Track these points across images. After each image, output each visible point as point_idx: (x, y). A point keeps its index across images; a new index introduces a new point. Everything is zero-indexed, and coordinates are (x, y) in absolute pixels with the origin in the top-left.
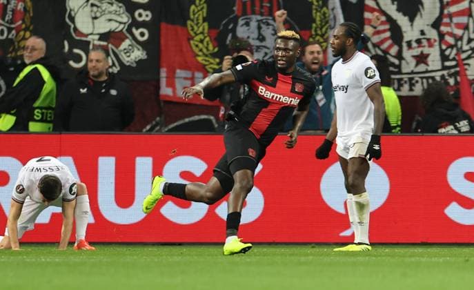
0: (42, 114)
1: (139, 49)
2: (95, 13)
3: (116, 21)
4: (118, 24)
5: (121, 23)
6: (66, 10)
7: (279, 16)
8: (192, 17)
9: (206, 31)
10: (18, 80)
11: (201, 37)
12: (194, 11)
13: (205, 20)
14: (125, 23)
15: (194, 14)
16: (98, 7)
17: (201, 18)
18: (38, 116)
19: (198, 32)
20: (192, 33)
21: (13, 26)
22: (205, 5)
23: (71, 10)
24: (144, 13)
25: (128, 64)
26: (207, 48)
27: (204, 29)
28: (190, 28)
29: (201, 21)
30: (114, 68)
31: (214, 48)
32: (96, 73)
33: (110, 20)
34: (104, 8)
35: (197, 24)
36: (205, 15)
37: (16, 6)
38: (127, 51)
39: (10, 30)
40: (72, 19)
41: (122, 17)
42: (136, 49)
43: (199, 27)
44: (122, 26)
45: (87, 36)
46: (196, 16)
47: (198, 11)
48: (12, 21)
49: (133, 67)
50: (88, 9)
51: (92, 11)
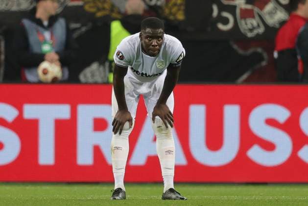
1: (281, 12)
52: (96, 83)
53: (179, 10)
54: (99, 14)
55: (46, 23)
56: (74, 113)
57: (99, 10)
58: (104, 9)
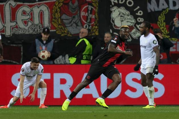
0: (86, 57)
1: (139, 33)
2: (122, 19)
3: (130, 22)
4: (131, 23)
5: (132, 23)
6: (111, 18)
7: (175, 20)
8: (159, 20)
9: (165, 25)
10: (77, 45)
11: (163, 27)
12: (160, 18)
13: (164, 21)
14: (133, 23)
15: (160, 19)
16: (123, 17)
17: (163, 20)
18: (84, 58)
19: (162, 26)
20: (159, 26)
21: (90, 24)
22: (164, 16)
23: (113, 18)
24: (141, 19)
25: (135, 38)
26: (165, 32)
27: (164, 25)
28: (158, 25)
29: (163, 22)
30: (129, 40)
31: (168, 32)
32: (107, 42)
33: (128, 22)
34: (125, 17)
35: (161, 23)
36: (164, 19)
37: (92, 17)
38: (134, 33)
39: (89, 26)
40: (113, 21)
41: (132, 21)
42: (138, 33)
43: (162, 24)
44: (132, 24)
45: (119, 27)
46: (161, 20)
47: (162, 18)
48: (90, 22)
49: (136, 39)
50: (120, 17)
51: (121, 18)
52: (61, 64)
53: (96, 31)
54: (62, 35)
55: (45, 42)
56: (52, 76)
57: (62, 33)
58: (64, 33)
